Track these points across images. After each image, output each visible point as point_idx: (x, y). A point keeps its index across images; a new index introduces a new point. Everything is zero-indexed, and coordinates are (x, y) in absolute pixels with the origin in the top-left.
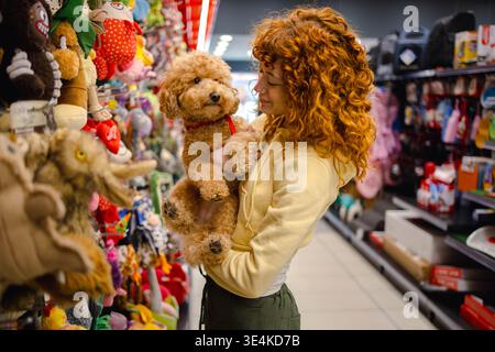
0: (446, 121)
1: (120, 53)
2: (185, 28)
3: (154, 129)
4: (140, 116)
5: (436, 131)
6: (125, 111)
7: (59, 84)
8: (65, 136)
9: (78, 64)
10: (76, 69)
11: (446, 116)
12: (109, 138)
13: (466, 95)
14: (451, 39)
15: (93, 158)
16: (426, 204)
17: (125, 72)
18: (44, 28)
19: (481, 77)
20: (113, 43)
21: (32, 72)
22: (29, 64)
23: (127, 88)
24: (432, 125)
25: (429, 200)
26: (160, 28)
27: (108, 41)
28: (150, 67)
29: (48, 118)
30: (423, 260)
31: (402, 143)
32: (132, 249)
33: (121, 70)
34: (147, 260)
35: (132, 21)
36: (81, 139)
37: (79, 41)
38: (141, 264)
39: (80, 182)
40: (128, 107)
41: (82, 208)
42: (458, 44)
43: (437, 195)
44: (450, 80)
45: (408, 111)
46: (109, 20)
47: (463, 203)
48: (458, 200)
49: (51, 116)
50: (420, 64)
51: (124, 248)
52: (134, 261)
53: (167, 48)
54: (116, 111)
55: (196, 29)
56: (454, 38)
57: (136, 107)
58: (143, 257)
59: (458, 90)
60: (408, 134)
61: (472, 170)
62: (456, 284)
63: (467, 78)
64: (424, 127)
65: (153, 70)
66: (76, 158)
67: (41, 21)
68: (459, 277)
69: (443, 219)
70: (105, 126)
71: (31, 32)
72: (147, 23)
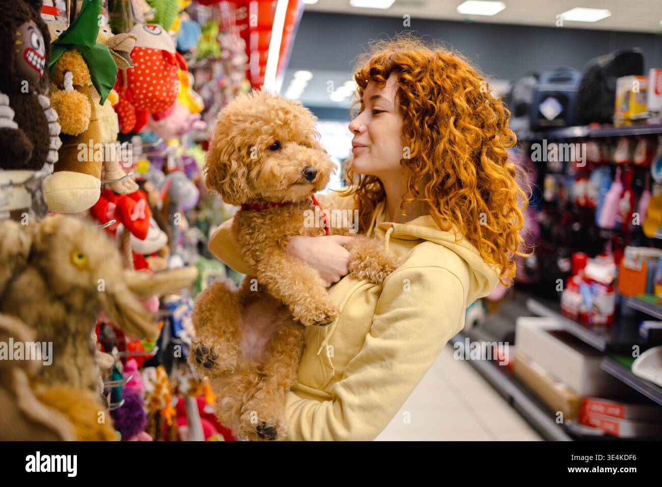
0: (602, 198)
1: (154, 96)
2: (248, 62)
3: (201, 198)
4: (180, 184)
5: (588, 211)
6: (160, 176)
7: (56, 143)
8: (56, 228)
9: (89, 113)
10: (86, 120)
11: (603, 190)
12: (134, 217)
13: (631, 163)
14: (611, 87)
15: (98, 263)
16: (575, 313)
17: (162, 122)
18: (37, 59)
19: (652, 139)
20: (144, 81)
21: (14, 126)
22: (11, 113)
23: (165, 143)
24: (582, 202)
25: (578, 307)
26: (214, 60)
27: (137, 80)
28: (197, 116)
29: (33, 196)
30: (570, 390)
31: (541, 225)
32: (163, 373)
33: (156, 117)
34: (185, 387)
35: (172, 51)
36: (81, 232)
37: (93, 79)
38: (176, 391)
39: (77, 300)
40: (165, 170)
41: (79, 338)
42: (620, 93)
43: (590, 299)
44: (608, 142)
45: (550, 182)
46: (140, 49)
47: (625, 311)
48: (618, 307)
49: (38, 194)
50: (567, 118)
51: (151, 371)
52: (165, 390)
53: (222, 89)
54: (147, 175)
55: (263, 63)
56: (615, 85)
57: (176, 169)
58: (179, 383)
59: (620, 156)
60: (548, 213)
61: (639, 267)
62: (616, 425)
63: (633, 141)
64: (571, 205)
65: (202, 119)
66: (72, 262)
67: (33, 49)
68: (621, 416)
69: (599, 334)
70: (129, 200)
71: (16, 66)
72: (195, 55)
